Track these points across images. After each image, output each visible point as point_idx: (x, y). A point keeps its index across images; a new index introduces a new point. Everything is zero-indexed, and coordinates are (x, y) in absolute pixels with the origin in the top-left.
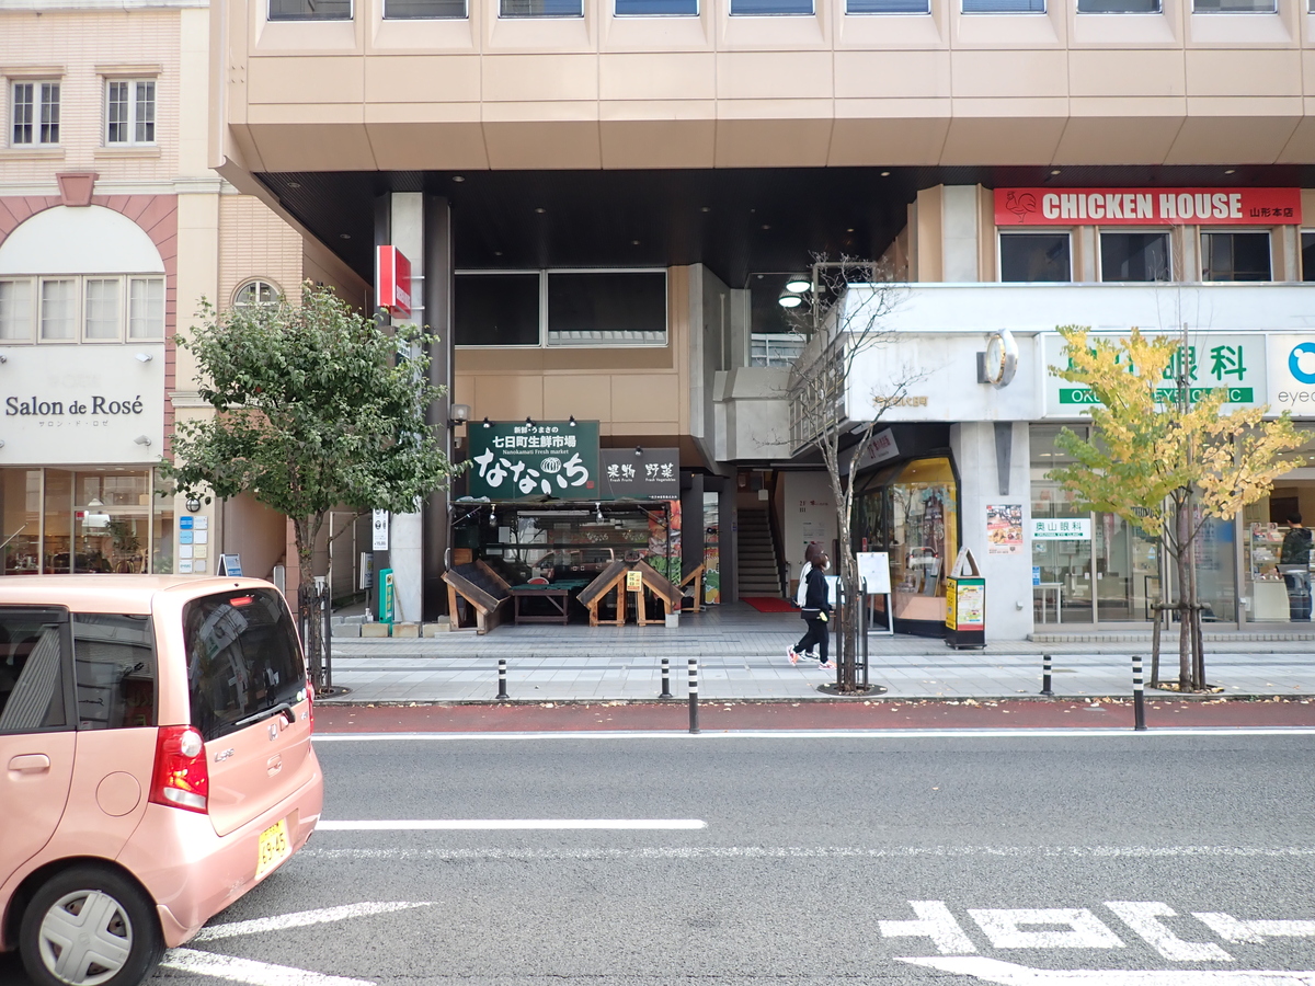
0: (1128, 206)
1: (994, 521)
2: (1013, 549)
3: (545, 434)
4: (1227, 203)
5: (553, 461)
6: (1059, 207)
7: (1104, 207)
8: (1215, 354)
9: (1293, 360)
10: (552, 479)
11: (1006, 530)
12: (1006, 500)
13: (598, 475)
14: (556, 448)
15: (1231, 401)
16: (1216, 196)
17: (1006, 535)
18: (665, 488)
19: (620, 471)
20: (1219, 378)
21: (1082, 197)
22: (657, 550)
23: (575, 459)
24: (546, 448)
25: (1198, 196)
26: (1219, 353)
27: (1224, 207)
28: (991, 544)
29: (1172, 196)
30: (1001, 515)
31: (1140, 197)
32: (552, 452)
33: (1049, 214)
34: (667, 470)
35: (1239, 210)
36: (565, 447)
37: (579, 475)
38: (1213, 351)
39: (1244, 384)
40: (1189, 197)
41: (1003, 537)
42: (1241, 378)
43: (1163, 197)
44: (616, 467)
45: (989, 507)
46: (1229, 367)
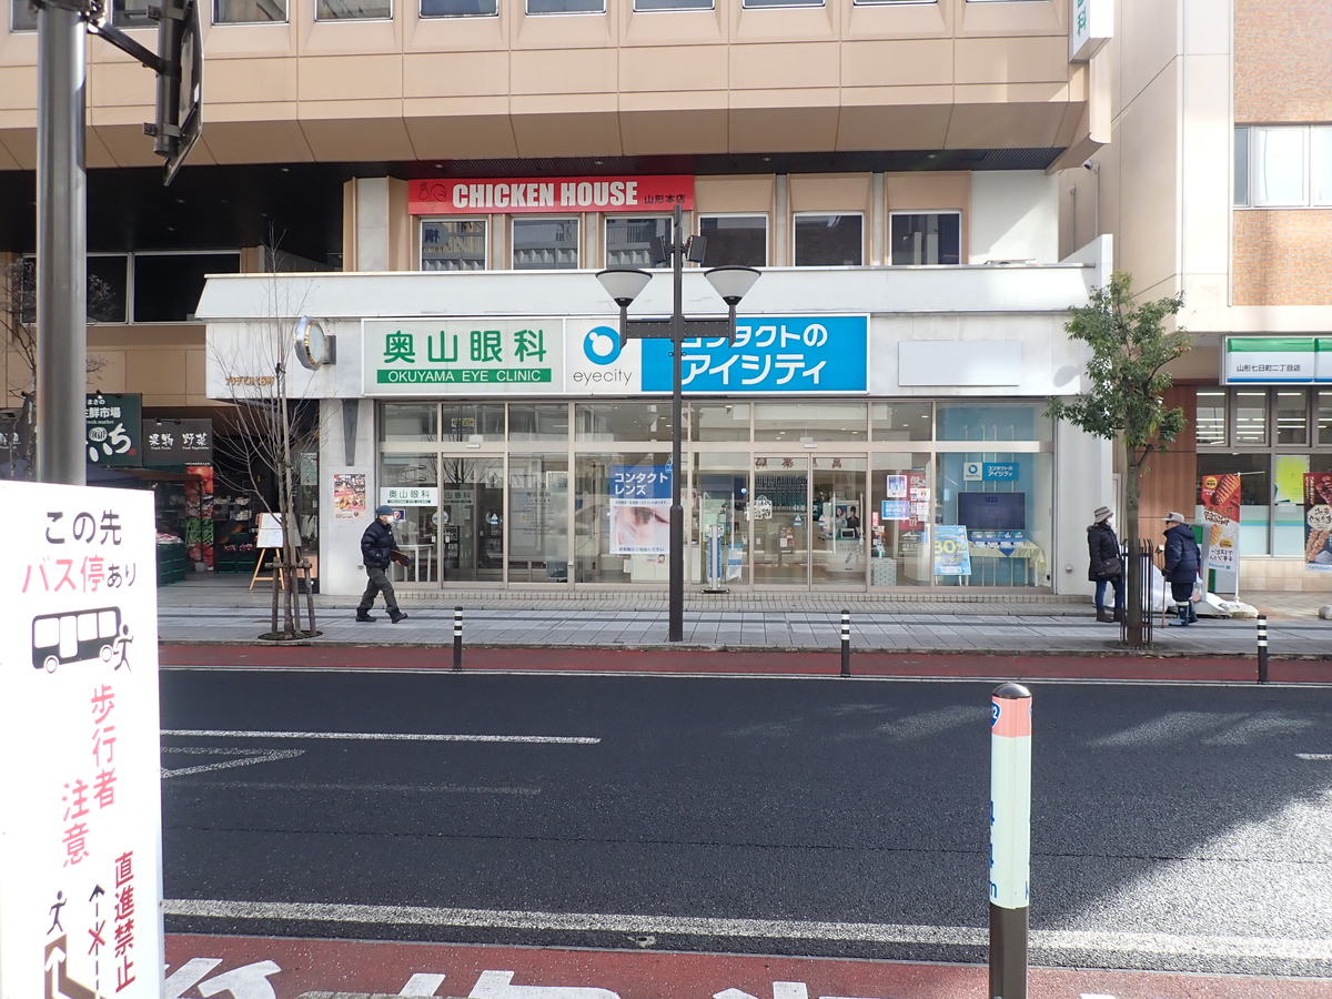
0: (531, 195)
1: (340, 489)
2: (356, 514)
3: (93, 406)
4: (624, 191)
5: (100, 430)
6: (468, 196)
7: (509, 196)
8: (518, 337)
9: (588, 343)
10: (98, 446)
11: (351, 498)
12: (351, 470)
13: (140, 441)
14: (102, 419)
15: (531, 381)
16: (614, 184)
17: (351, 502)
18: (198, 456)
19: (160, 440)
20: (522, 360)
21: (489, 187)
22: (192, 512)
23: (119, 428)
24: (94, 418)
25: (597, 185)
26: (522, 337)
27: (621, 195)
28: (337, 510)
29: (573, 185)
30: (347, 483)
31: (543, 186)
32: (100, 422)
33: (458, 204)
34: (201, 438)
35: (634, 197)
36: (111, 418)
37: (122, 443)
38: (516, 335)
39: (543, 365)
40: (588, 185)
41: (348, 503)
42: (541, 360)
43: (564, 186)
44: (156, 436)
45: (336, 476)
46: (531, 349)
